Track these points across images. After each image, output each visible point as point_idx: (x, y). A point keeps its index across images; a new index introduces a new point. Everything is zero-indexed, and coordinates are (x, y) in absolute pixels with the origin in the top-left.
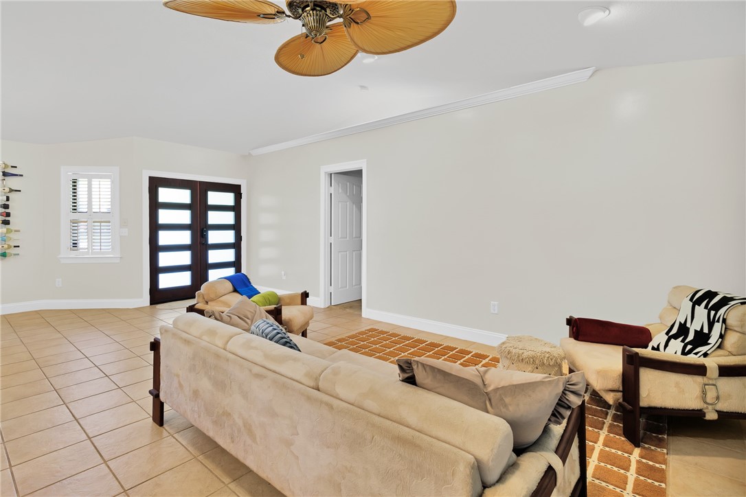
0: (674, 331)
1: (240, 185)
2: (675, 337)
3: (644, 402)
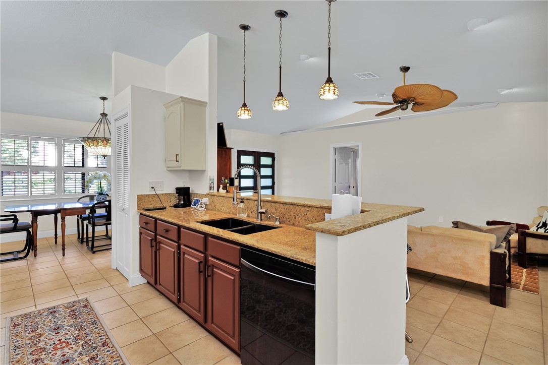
0: (540, 225)
1: (274, 153)
2: (541, 228)
3: (528, 251)
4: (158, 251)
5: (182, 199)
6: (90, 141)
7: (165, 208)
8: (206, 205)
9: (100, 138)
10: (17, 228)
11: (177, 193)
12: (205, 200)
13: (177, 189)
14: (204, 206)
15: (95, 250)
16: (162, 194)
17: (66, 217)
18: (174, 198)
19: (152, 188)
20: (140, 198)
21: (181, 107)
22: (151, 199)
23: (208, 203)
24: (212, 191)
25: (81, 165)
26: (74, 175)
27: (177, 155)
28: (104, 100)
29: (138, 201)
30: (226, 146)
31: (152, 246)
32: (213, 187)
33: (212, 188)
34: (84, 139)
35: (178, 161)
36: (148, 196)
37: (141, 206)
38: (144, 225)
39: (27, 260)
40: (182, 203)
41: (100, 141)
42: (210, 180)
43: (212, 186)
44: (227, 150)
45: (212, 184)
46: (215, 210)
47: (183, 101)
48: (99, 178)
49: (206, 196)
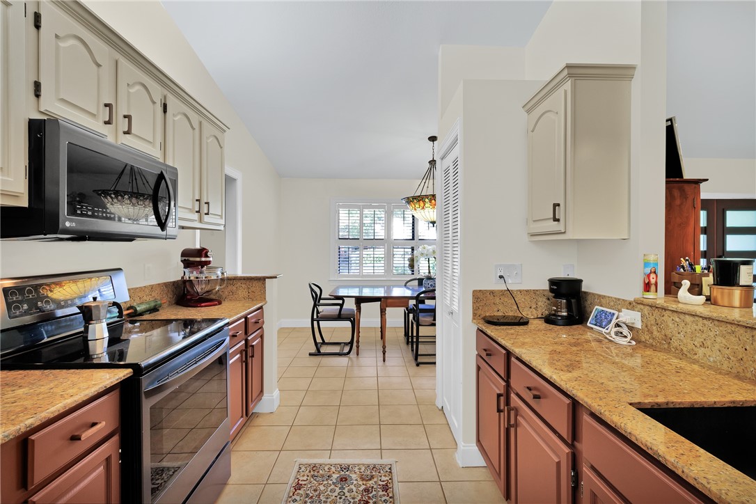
4: (512, 430)
5: (564, 306)
6: (415, 201)
7: (526, 323)
8: (631, 328)
9: (427, 196)
10: (342, 317)
11: (551, 290)
12: (632, 317)
13: (553, 282)
14: (625, 331)
15: (420, 359)
16: (520, 291)
17: (387, 308)
18: (544, 300)
19: (501, 277)
20: (479, 297)
21: (566, 92)
22: (497, 301)
23: (639, 325)
24: (650, 295)
25: (411, 238)
26: (403, 250)
27: (556, 205)
28: (433, 141)
29: (474, 303)
30: (682, 177)
31: (499, 411)
32: (656, 284)
33: (653, 288)
34: (410, 200)
35: (558, 220)
36: (492, 292)
37: (479, 312)
38: (484, 354)
39: (349, 358)
40: (565, 314)
41: (427, 200)
42: (646, 264)
43: (653, 281)
44: (686, 187)
45: (653, 276)
46: (668, 351)
47: (570, 76)
48: (427, 255)
49: (631, 305)
